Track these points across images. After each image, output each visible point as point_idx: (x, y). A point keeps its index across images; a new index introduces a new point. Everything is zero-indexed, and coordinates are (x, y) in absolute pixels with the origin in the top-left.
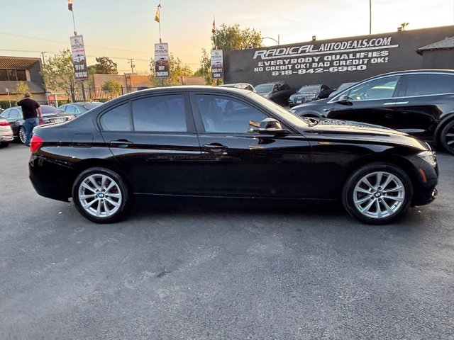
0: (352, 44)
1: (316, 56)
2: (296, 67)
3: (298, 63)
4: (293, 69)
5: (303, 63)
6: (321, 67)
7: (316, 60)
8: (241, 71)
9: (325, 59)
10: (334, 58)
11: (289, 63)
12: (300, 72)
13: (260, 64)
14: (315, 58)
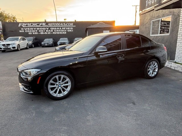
0: (60, 24)
1: (47, 27)
2: (39, 31)
3: (40, 30)
4: (38, 32)
5: (42, 30)
6: (49, 32)
7: (47, 29)
8: (12, 31)
9: (51, 29)
10: (54, 29)
11: (36, 29)
12: (41, 33)
13: (22, 29)
14: (47, 28)
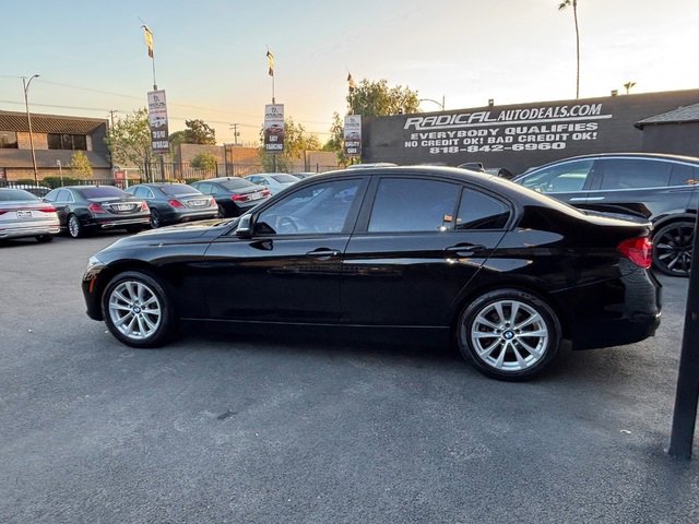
0: (545, 112)
1: (494, 127)
2: (465, 142)
3: (467, 137)
4: (461, 145)
5: (475, 137)
6: (500, 143)
7: (494, 133)
8: (386, 145)
9: (507, 132)
10: (519, 131)
11: (455, 137)
12: (470, 149)
13: (413, 136)
14: (491, 130)
